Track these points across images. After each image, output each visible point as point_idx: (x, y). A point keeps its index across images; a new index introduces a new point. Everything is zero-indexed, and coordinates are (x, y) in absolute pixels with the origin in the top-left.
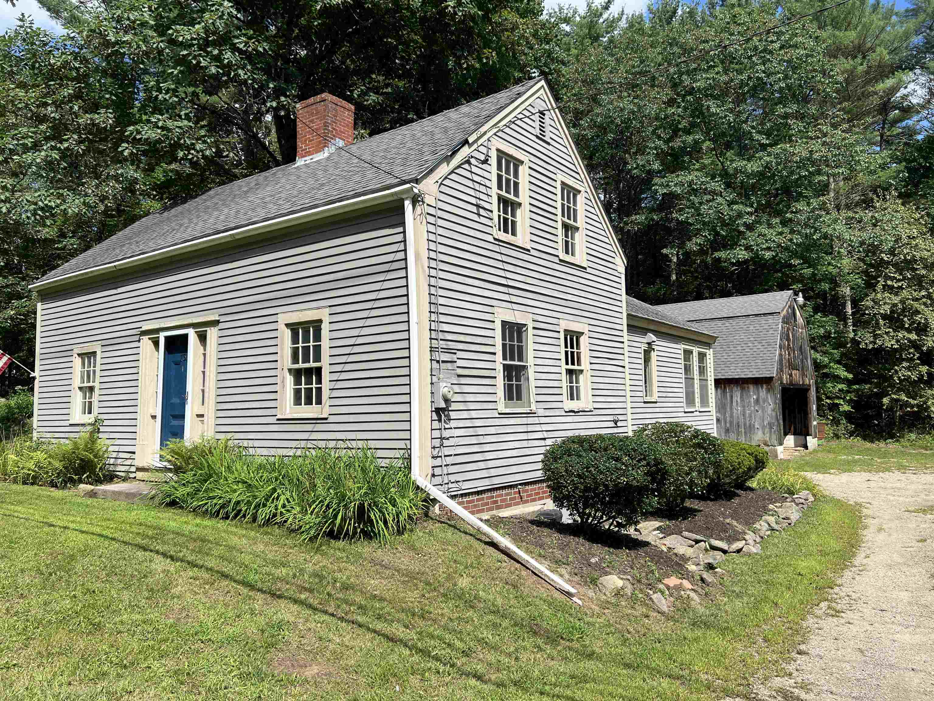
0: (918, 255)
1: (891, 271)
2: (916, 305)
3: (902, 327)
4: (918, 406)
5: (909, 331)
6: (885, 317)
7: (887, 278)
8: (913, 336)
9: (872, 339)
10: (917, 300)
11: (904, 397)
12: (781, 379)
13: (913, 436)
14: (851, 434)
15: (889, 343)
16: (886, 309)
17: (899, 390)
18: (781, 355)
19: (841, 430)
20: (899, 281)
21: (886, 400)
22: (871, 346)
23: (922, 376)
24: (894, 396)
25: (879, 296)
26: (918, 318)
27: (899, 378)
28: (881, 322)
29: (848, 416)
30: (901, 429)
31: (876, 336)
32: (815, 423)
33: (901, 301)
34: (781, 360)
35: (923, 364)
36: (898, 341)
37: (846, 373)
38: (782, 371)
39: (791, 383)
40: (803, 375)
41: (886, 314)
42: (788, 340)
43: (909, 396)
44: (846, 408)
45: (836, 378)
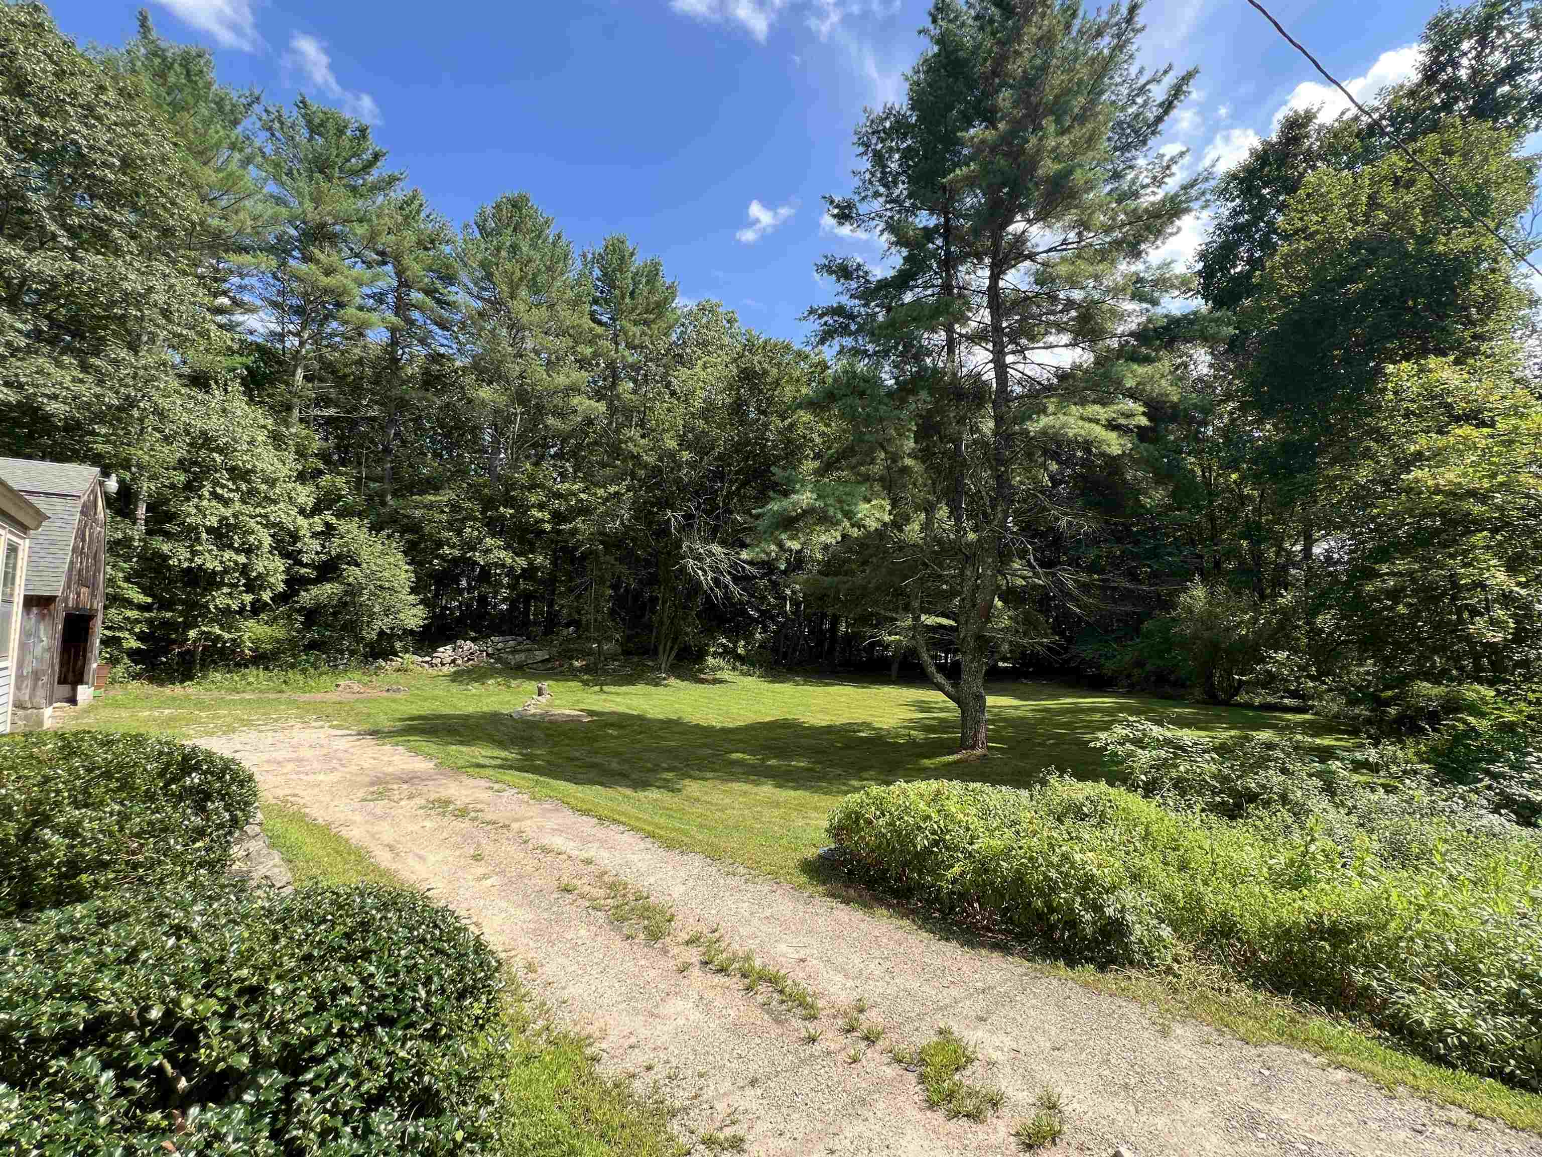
0: (260, 465)
1: (223, 477)
2: (252, 523)
3: (230, 546)
4: (234, 640)
5: (237, 551)
6: (210, 530)
7: (216, 483)
8: (242, 559)
9: (188, 556)
10: (251, 517)
11: (217, 630)
12: (66, 600)
13: (218, 676)
14: (136, 676)
15: (212, 564)
16: (214, 521)
17: (212, 620)
18: (72, 562)
19: (120, 670)
20: (231, 490)
21: (192, 634)
22: (186, 565)
23: (245, 606)
24: (204, 628)
25: (205, 503)
26: (251, 539)
27: (216, 607)
28: (204, 536)
29: (133, 654)
30: (204, 667)
31: (194, 553)
32: (95, 665)
33: (234, 515)
34: (70, 570)
35: (247, 592)
36: (221, 562)
37: (141, 596)
38: (69, 587)
39: (77, 608)
40: (93, 595)
41: (212, 527)
42: (83, 540)
43: (222, 628)
44: (133, 643)
45: (128, 603)
